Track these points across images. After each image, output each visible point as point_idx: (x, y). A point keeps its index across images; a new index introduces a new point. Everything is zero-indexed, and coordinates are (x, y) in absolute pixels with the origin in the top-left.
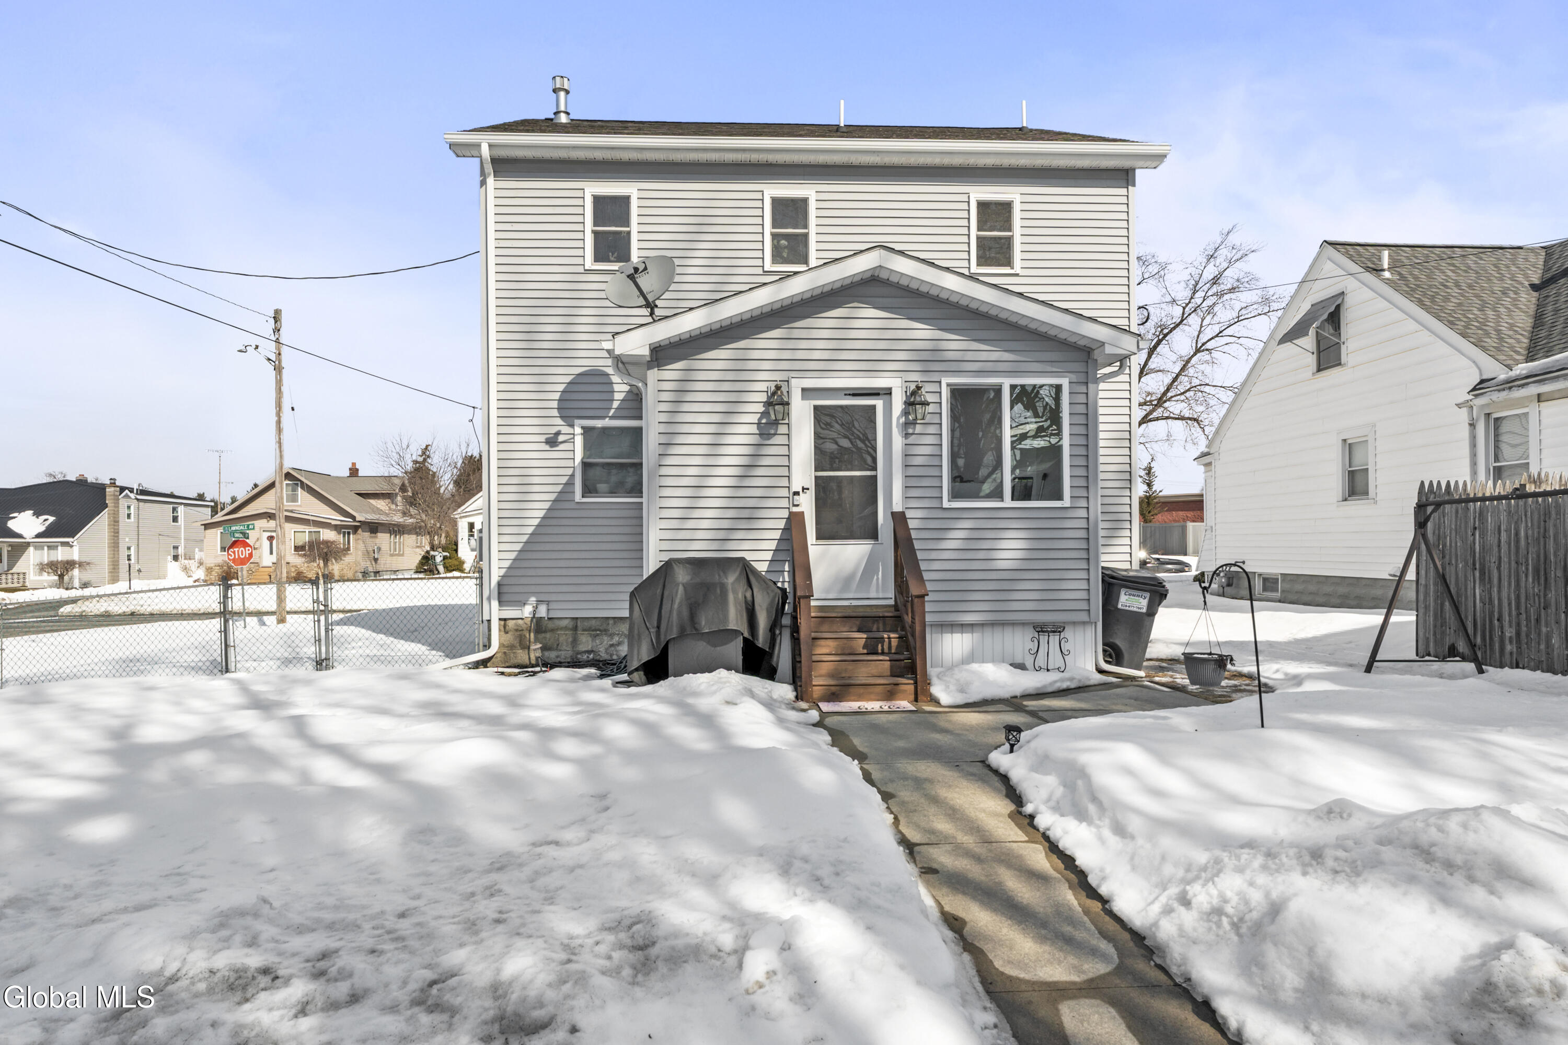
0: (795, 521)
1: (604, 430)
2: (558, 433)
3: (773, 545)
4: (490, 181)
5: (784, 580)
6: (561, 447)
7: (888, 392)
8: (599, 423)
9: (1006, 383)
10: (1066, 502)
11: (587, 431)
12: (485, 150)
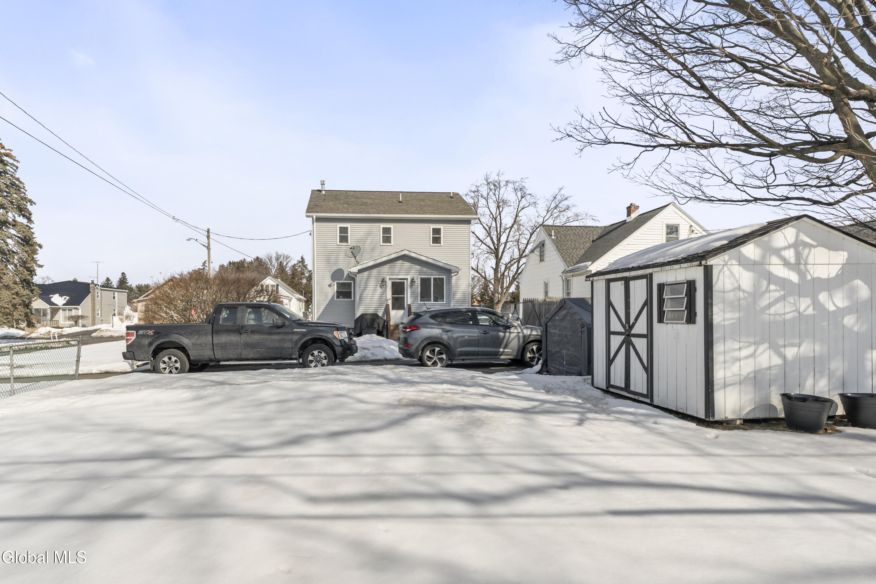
0: (387, 306)
1: (342, 283)
2: (331, 284)
3: (383, 311)
4: (315, 224)
5: (385, 318)
6: (332, 287)
7: (407, 279)
8: (341, 282)
9: (432, 277)
10: (445, 302)
11: (338, 283)
12: (314, 217)
